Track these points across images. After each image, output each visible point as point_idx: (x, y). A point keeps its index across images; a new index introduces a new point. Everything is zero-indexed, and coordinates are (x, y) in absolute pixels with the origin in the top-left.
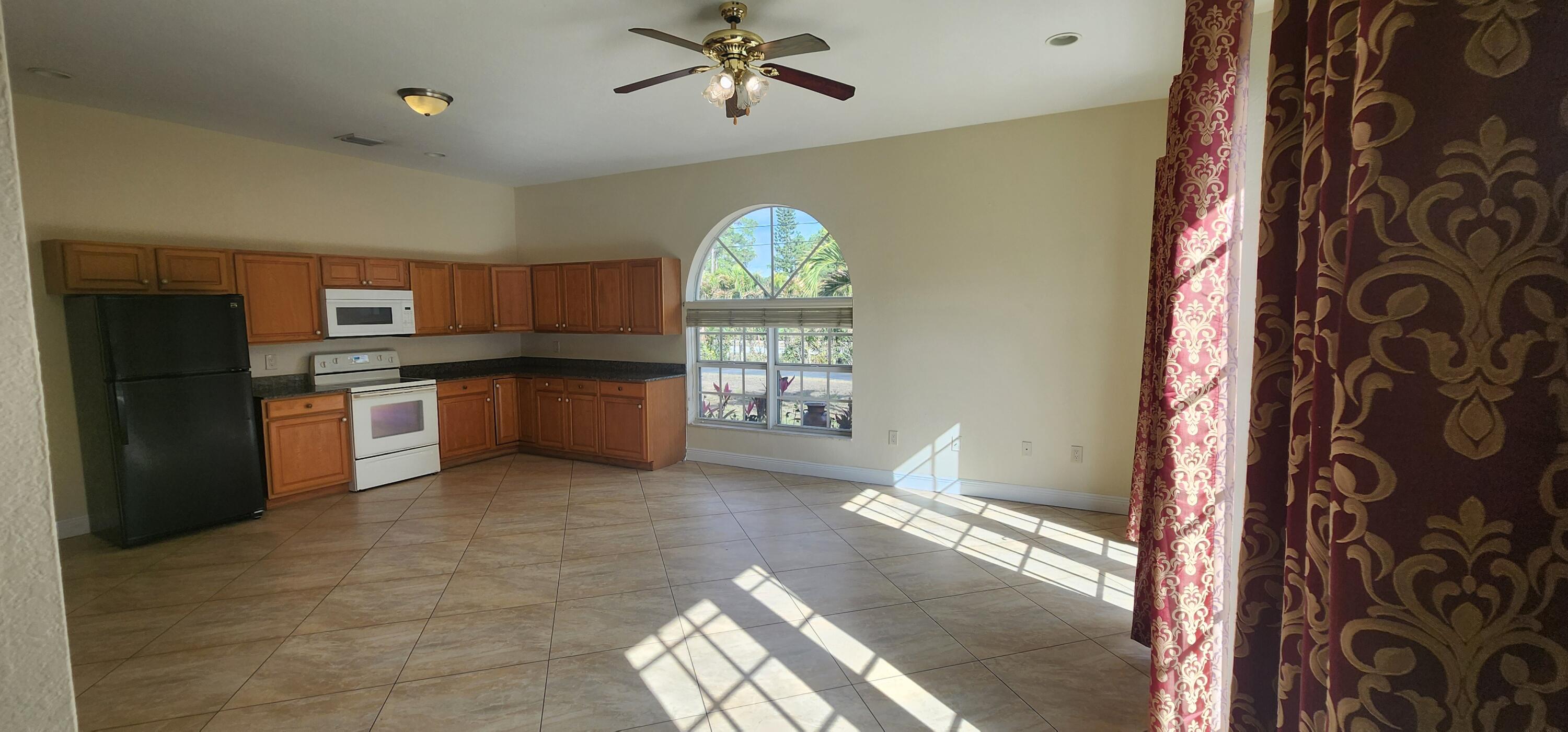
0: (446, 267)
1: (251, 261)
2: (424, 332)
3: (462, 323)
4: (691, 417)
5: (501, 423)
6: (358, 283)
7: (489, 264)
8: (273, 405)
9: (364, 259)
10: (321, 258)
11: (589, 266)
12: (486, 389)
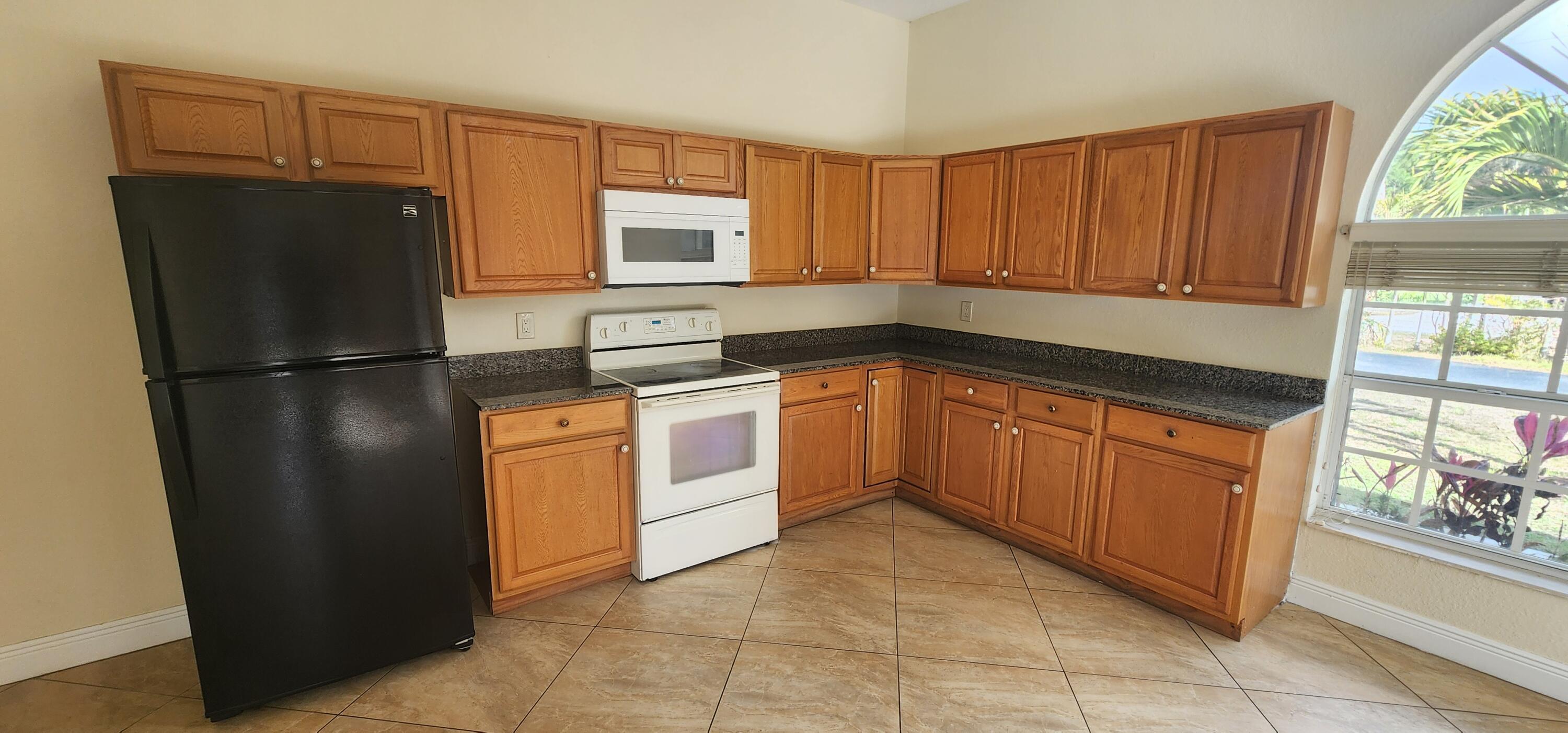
0: (804, 157)
1: (476, 129)
2: (763, 277)
3: (821, 262)
4: (1314, 499)
5: (874, 448)
6: (659, 182)
7: (869, 156)
8: (499, 422)
9: (672, 135)
10: (599, 130)
11: (1084, 144)
12: (856, 389)
